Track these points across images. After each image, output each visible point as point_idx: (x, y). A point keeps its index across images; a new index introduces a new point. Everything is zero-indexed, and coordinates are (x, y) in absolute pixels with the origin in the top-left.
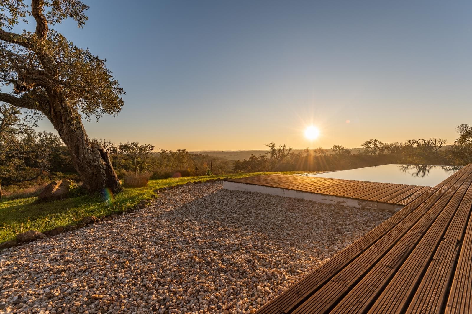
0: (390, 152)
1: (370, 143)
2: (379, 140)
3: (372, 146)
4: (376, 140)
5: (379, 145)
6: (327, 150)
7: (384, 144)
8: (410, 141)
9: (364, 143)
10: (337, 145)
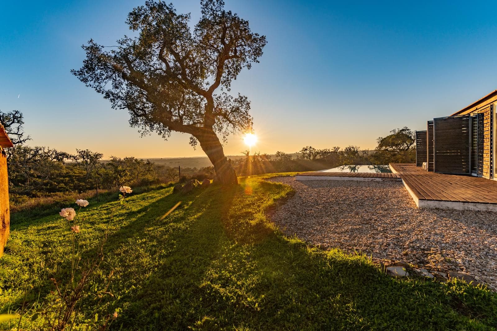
0: (322, 157)
1: (306, 150)
2: (313, 147)
3: (308, 152)
4: (311, 147)
5: (313, 151)
6: (270, 156)
7: (317, 150)
8: (335, 148)
9: (302, 149)
10: (280, 152)
